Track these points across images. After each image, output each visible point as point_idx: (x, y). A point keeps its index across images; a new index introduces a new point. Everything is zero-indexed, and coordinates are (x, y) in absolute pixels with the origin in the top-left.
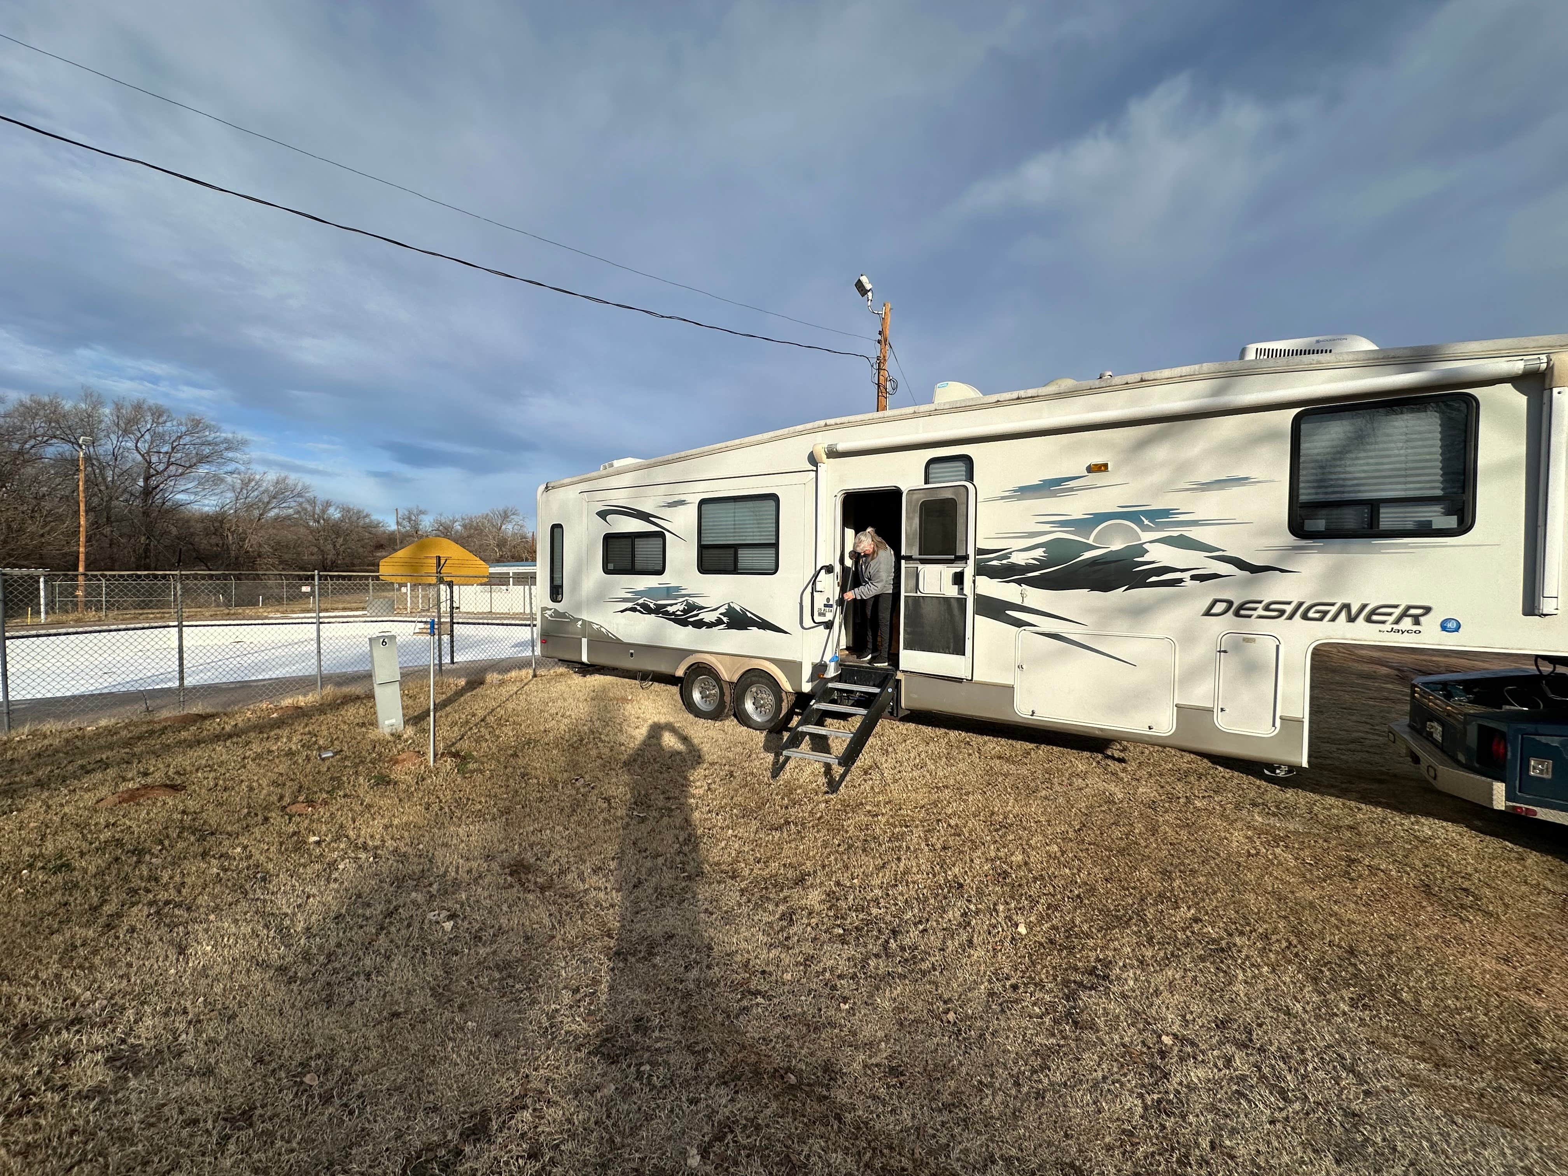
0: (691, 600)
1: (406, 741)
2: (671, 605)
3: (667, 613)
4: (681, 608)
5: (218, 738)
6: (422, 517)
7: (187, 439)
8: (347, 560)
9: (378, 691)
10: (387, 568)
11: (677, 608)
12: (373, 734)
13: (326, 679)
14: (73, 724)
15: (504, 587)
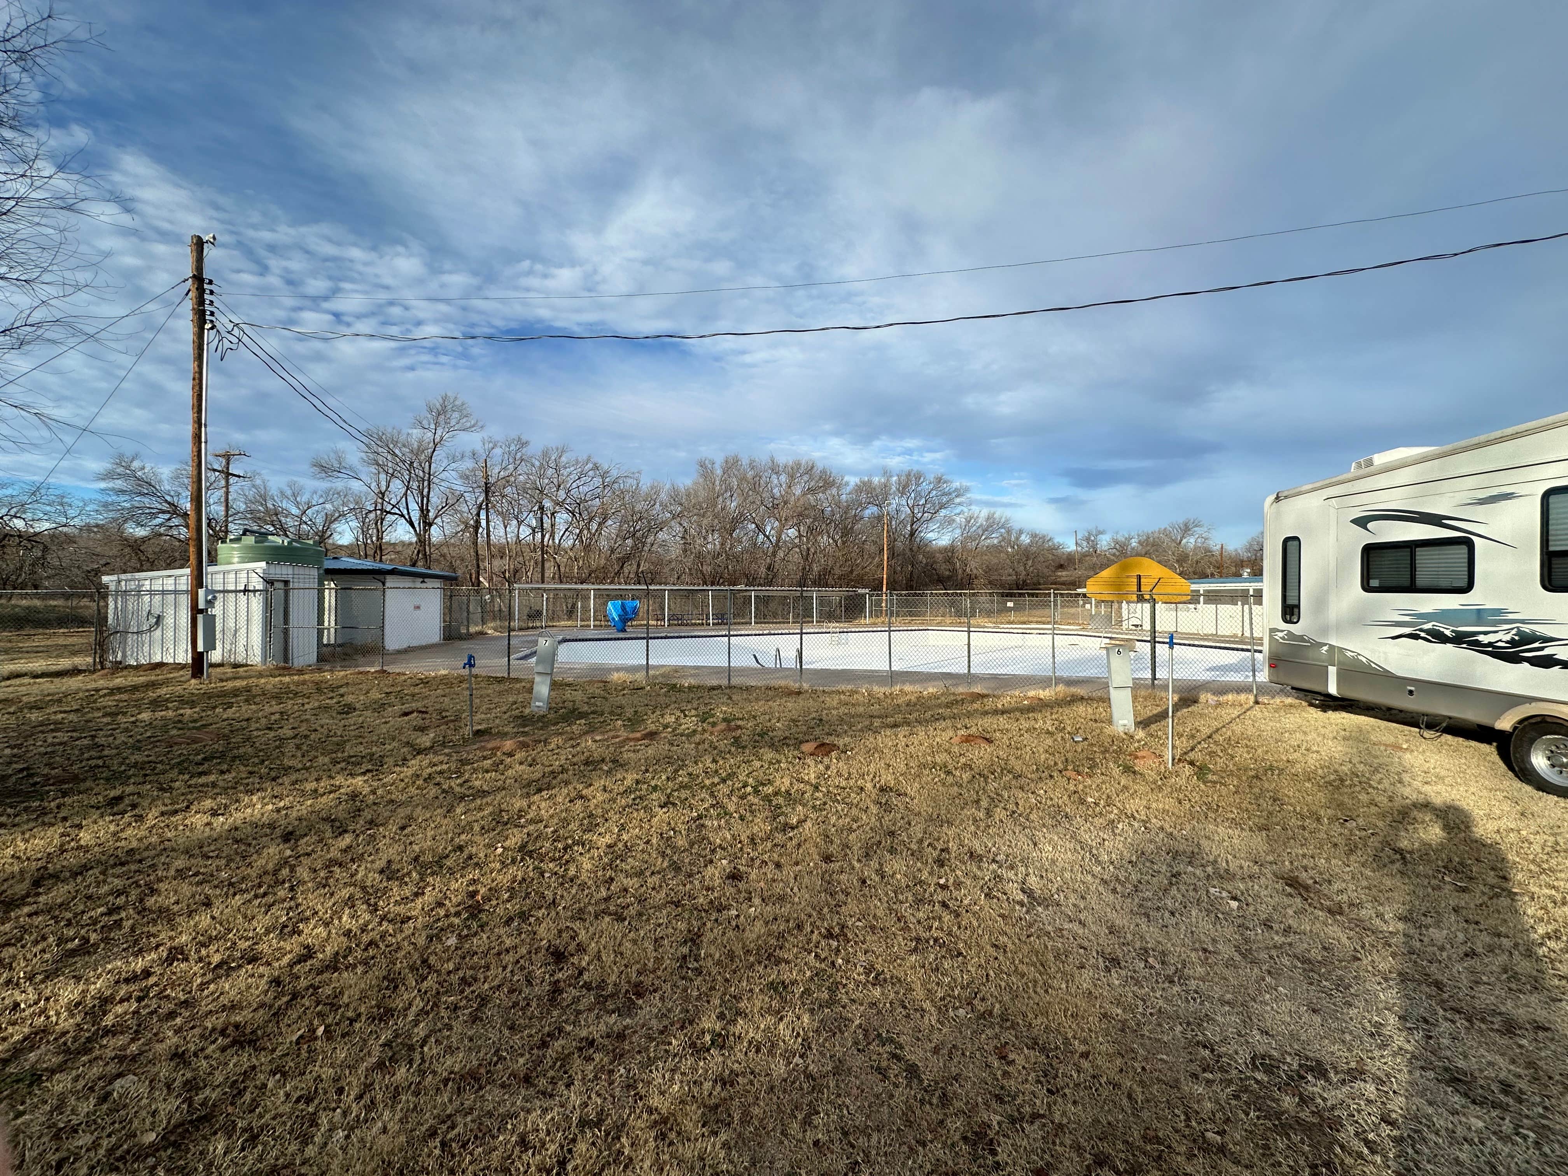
0: (1526, 628)
1: (1139, 741)
2: (1486, 633)
3: (1477, 643)
4: (1508, 637)
5: (996, 712)
6: (1100, 537)
7: (934, 492)
8: (1035, 579)
9: (1114, 694)
10: (1091, 588)
11: (1501, 636)
12: (1108, 730)
13: (1059, 680)
14: (918, 688)
15: (1192, 606)
